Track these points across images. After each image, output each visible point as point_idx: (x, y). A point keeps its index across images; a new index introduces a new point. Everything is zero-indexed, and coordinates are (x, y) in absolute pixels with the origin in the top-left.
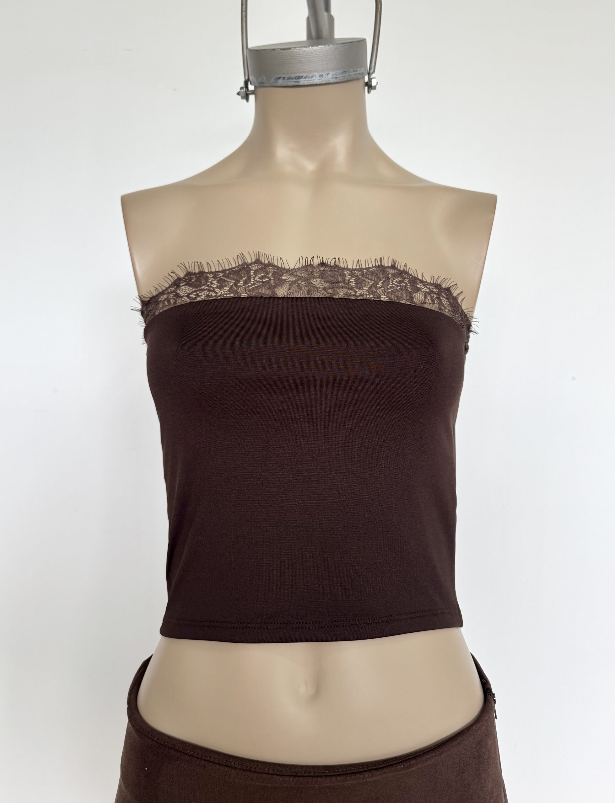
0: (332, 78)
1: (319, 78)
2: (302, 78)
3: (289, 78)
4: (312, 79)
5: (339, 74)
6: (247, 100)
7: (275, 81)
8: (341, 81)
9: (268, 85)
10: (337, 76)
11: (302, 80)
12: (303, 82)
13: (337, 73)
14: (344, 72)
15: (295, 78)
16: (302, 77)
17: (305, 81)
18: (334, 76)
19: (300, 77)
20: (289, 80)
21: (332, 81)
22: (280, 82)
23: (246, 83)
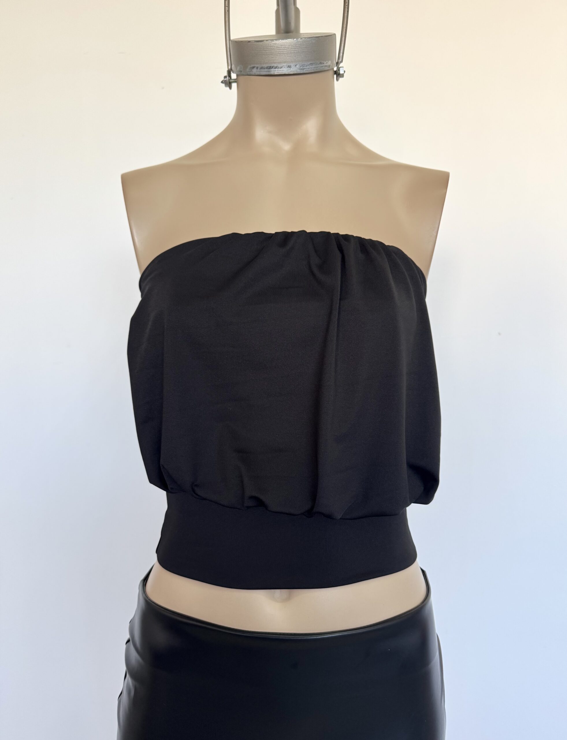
0: (299, 69)
1: (287, 69)
2: (273, 68)
11: (272, 70)
15: (267, 68)
17: (275, 71)
23: (229, 72)
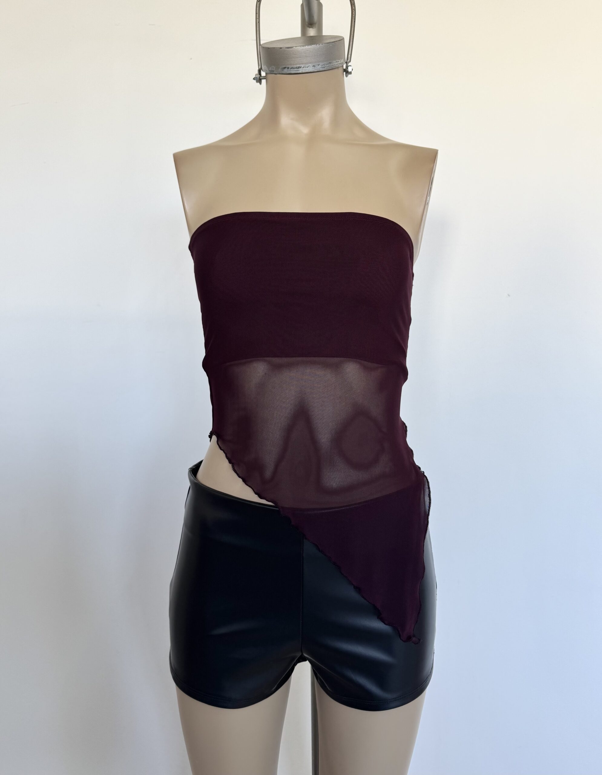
0: (321, 67)
1: (312, 68)
3: (292, 68)
4: (308, 68)
5: (326, 65)
6: (260, 83)
7: (282, 70)
8: (327, 69)
9: (276, 73)
10: (325, 66)
11: (301, 69)
12: (301, 71)
13: (325, 64)
14: (330, 63)
15: (296, 68)
16: (301, 67)
17: (303, 70)
18: (323, 66)
19: (299, 68)
20: (292, 70)
21: (321, 69)
22: (286, 71)
23: (260, 71)
